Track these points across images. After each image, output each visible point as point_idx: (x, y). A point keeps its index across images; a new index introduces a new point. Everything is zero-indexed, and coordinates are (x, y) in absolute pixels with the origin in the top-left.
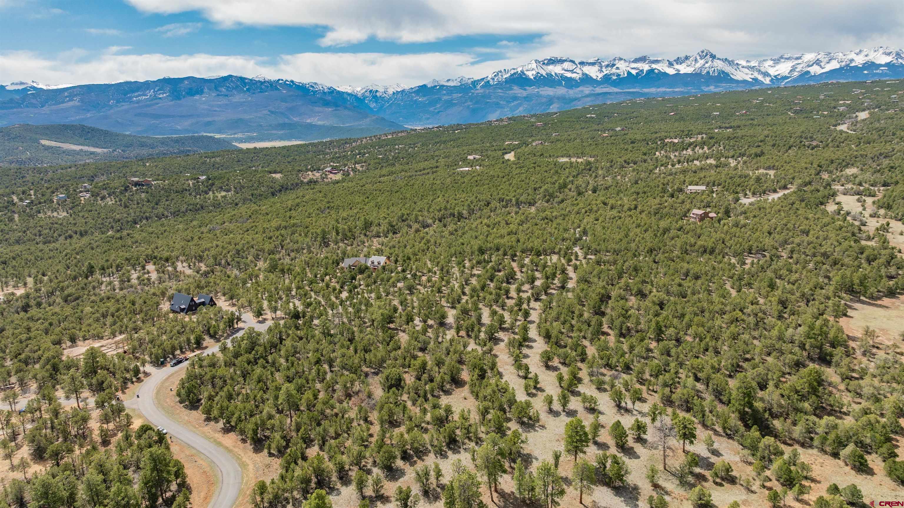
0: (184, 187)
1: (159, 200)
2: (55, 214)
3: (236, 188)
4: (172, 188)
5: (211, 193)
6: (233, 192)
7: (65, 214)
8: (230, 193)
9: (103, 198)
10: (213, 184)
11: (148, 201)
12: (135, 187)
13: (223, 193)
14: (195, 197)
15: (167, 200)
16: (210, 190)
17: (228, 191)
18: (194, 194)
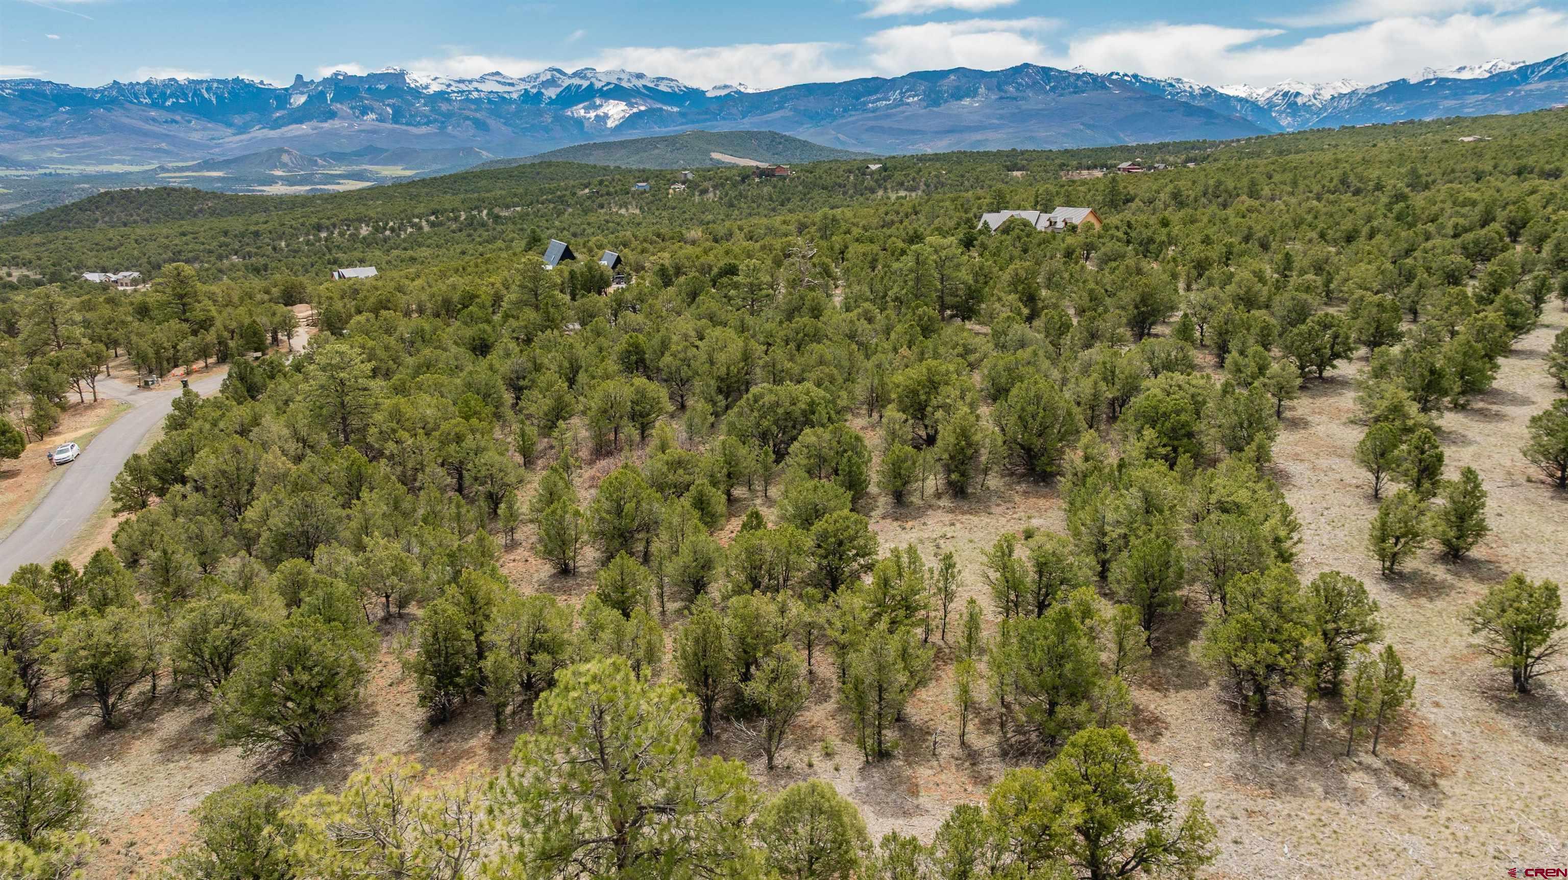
0: (839, 181)
1: (789, 200)
2: (623, 211)
3: (927, 185)
4: (818, 181)
5: (880, 193)
6: (920, 193)
7: (637, 211)
8: (914, 194)
9: (704, 192)
10: (890, 177)
11: (771, 199)
12: (760, 177)
13: (902, 193)
14: (851, 197)
15: (801, 200)
16: (880, 186)
17: (913, 189)
18: (851, 192)
